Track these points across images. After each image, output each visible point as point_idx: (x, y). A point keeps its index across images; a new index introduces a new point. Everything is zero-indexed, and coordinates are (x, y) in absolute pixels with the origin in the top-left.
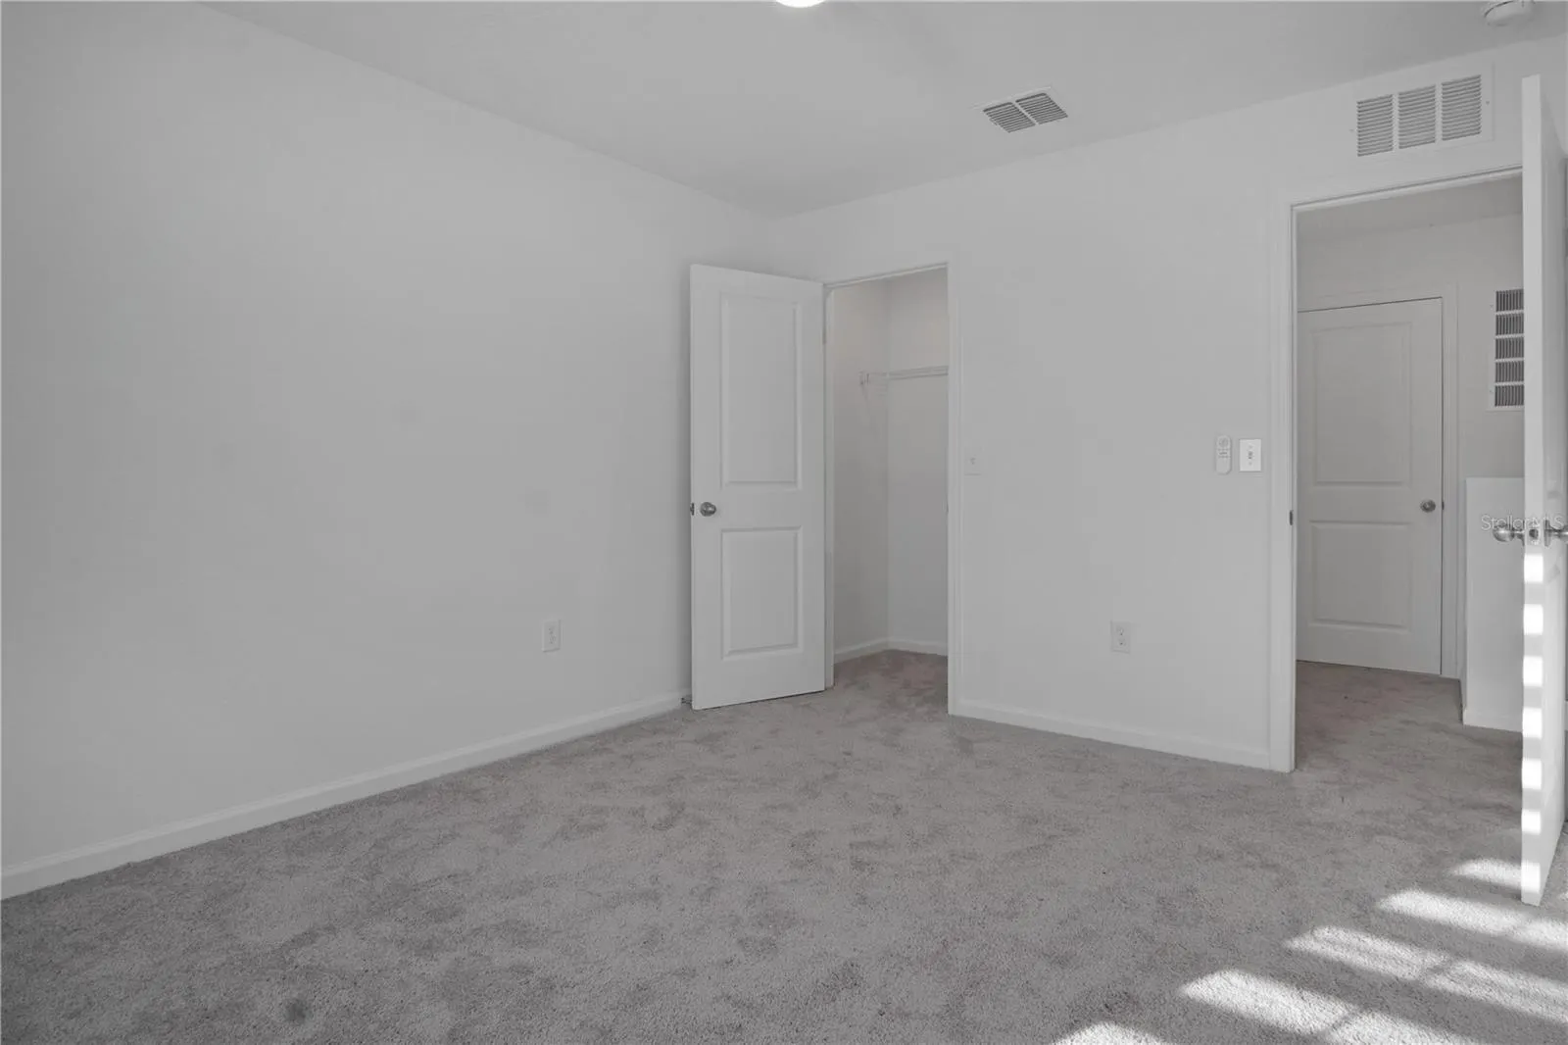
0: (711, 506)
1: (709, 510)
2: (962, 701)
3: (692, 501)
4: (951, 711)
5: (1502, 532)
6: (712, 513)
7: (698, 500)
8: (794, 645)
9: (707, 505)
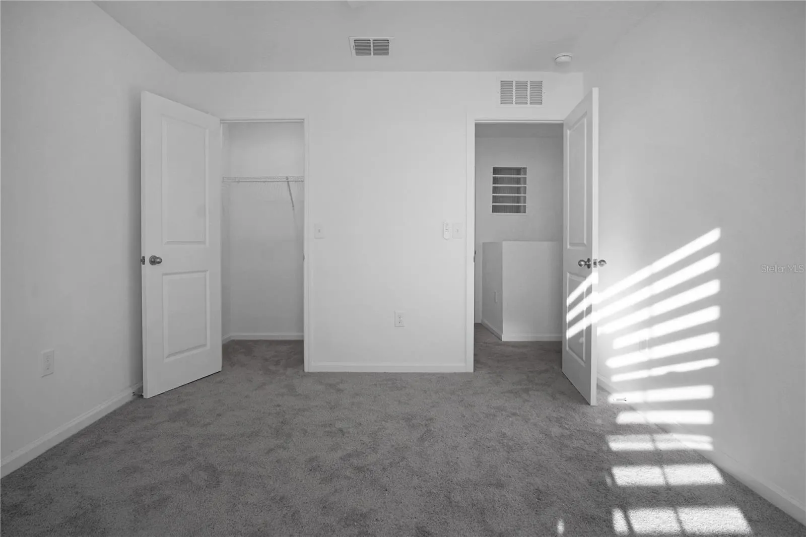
0: (158, 258)
1: (155, 261)
2: (314, 362)
3: (142, 255)
4: (306, 370)
5: (582, 263)
6: (159, 263)
7: (147, 254)
8: (205, 345)
9: (154, 257)
